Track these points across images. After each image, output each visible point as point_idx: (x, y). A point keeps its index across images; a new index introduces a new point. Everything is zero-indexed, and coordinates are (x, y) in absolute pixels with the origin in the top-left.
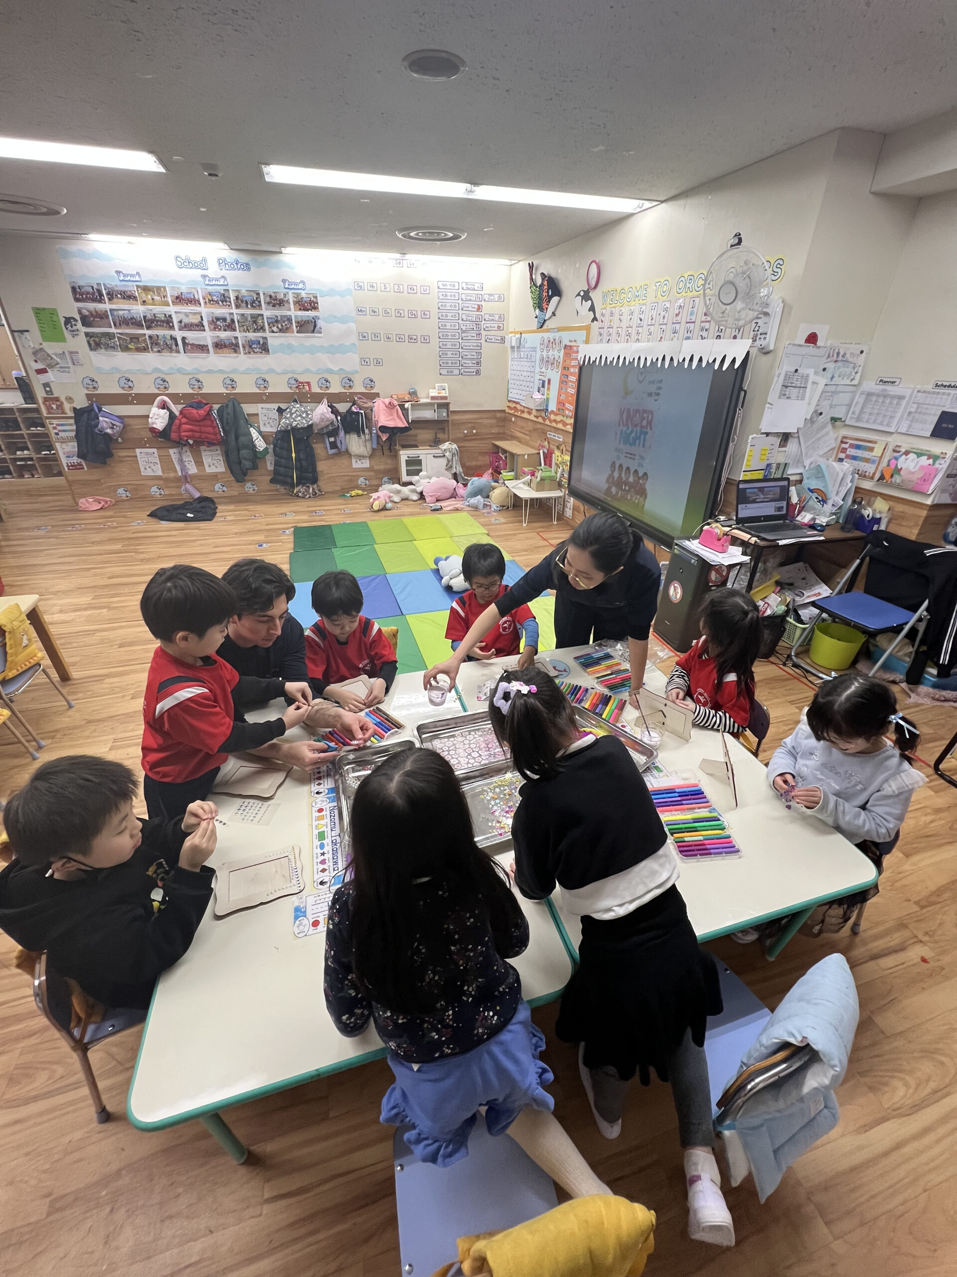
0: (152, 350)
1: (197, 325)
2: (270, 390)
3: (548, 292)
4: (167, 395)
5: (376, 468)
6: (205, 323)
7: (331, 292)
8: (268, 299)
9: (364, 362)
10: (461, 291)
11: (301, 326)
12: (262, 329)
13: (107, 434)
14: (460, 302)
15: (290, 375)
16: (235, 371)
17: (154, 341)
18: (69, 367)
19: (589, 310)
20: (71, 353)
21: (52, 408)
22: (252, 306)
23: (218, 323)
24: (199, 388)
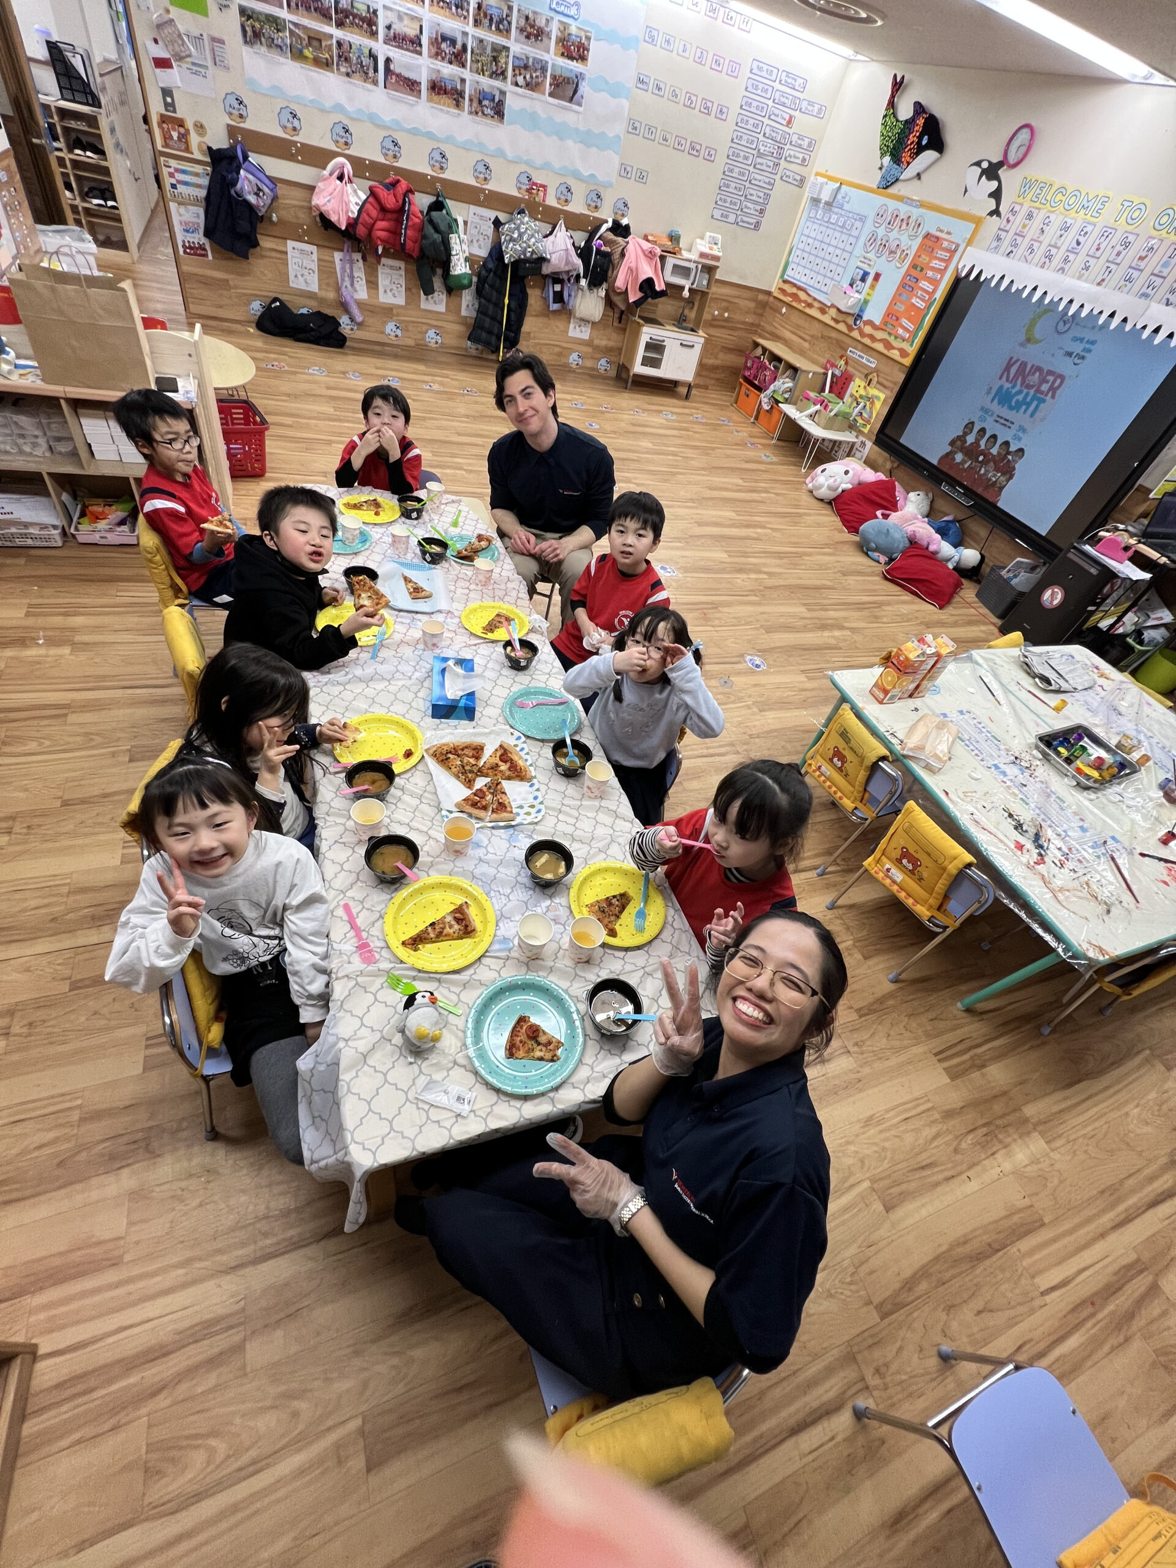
0: (338, 69)
1: (412, 42)
2: (491, 186)
3: (920, 138)
4: (348, 157)
5: (596, 342)
6: (425, 41)
7: (611, 37)
8: (523, 22)
9: (625, 171)
10: (777, 85)
11: (557, 86)
12: (501, 74)
13: (247, 203)
14: (770, 103)
15: (524, 168)
16: (449, 139)
17: (344, 52)
18: (206, 67)
19: (991, 195)
20: (214, 40)
21: (171, 137)
22: (498, 28)
23: (444, 46)
24: (395, 157)
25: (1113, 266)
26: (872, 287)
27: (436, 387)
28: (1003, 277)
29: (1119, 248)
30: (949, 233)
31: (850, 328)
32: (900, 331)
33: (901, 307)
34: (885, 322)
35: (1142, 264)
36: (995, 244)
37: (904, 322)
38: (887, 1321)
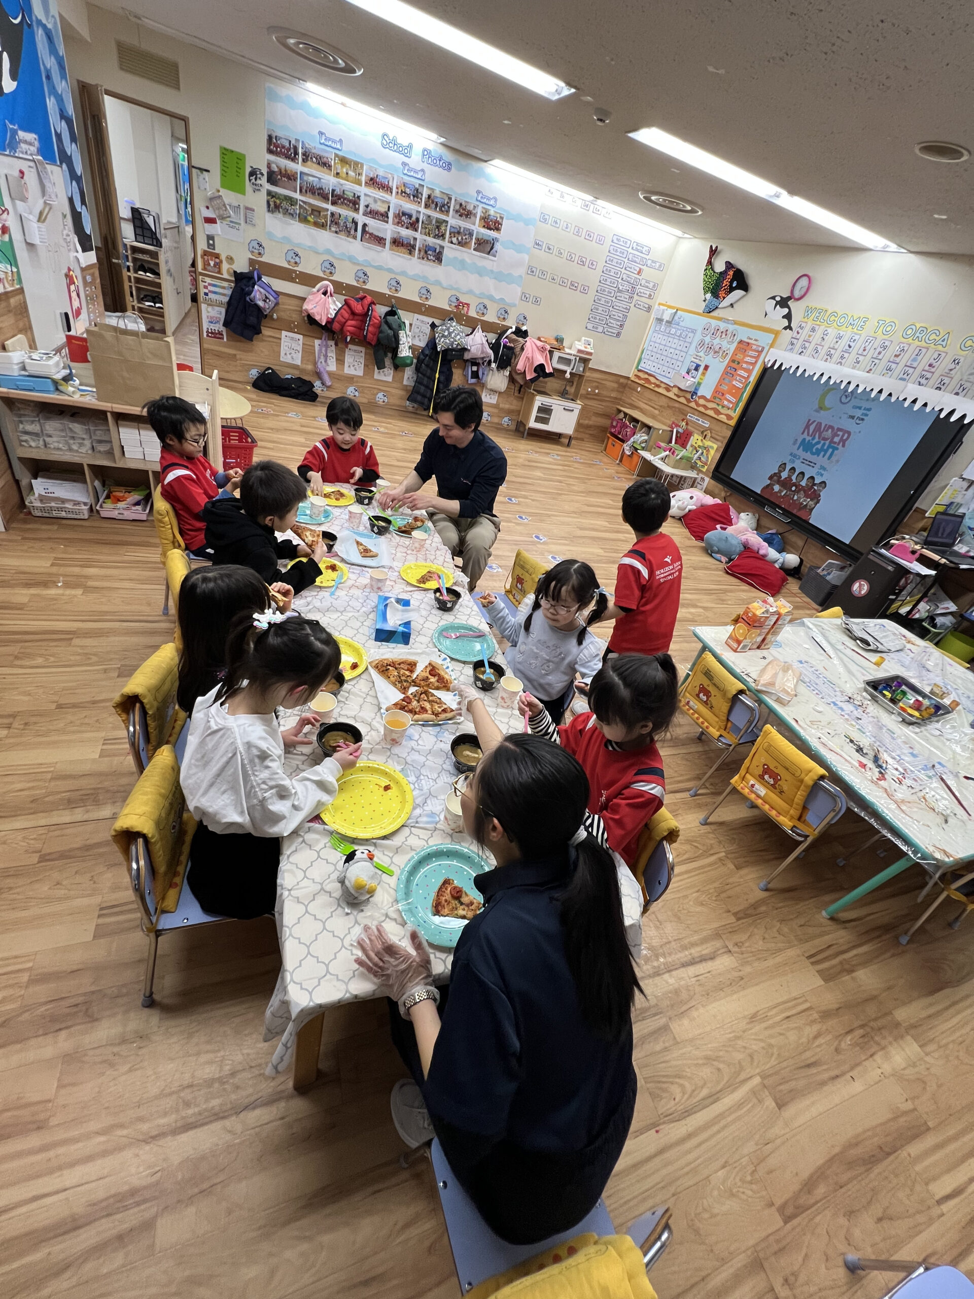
0: (330, 229)
1: (382, 215)
2: (430, 302)
3: (731, 283)
4: (330, 281)
5: (501, 406)
6: (391, 215)
7: (517, 218)
8: (458, 207)
9: (525, 297)
10: (630, 250)
11: (480, 244)
12: (443, 236)
13: (257, 306)
14: (626, 260)
15: (453, 293)
16: (404, 273)
17: (335, 220)
18: (239, 224)
19: (784, 317)
20: (247, 208)
21: (209, 264)
22: (441, 210)
23: (403, 218)
24: (364, 282)
25: (876, 361)
26: (703, 374)
27: (382, 429)
28: (798, 367)
29: (879, 349)
30: (756, 340)
31: (688, 401)
32: (726, 403)
33: (725, 388)
34: (715, 397)
35: (898, 360)
36: (790, 347)
37: (728, 396)
38: (789, 1226)
